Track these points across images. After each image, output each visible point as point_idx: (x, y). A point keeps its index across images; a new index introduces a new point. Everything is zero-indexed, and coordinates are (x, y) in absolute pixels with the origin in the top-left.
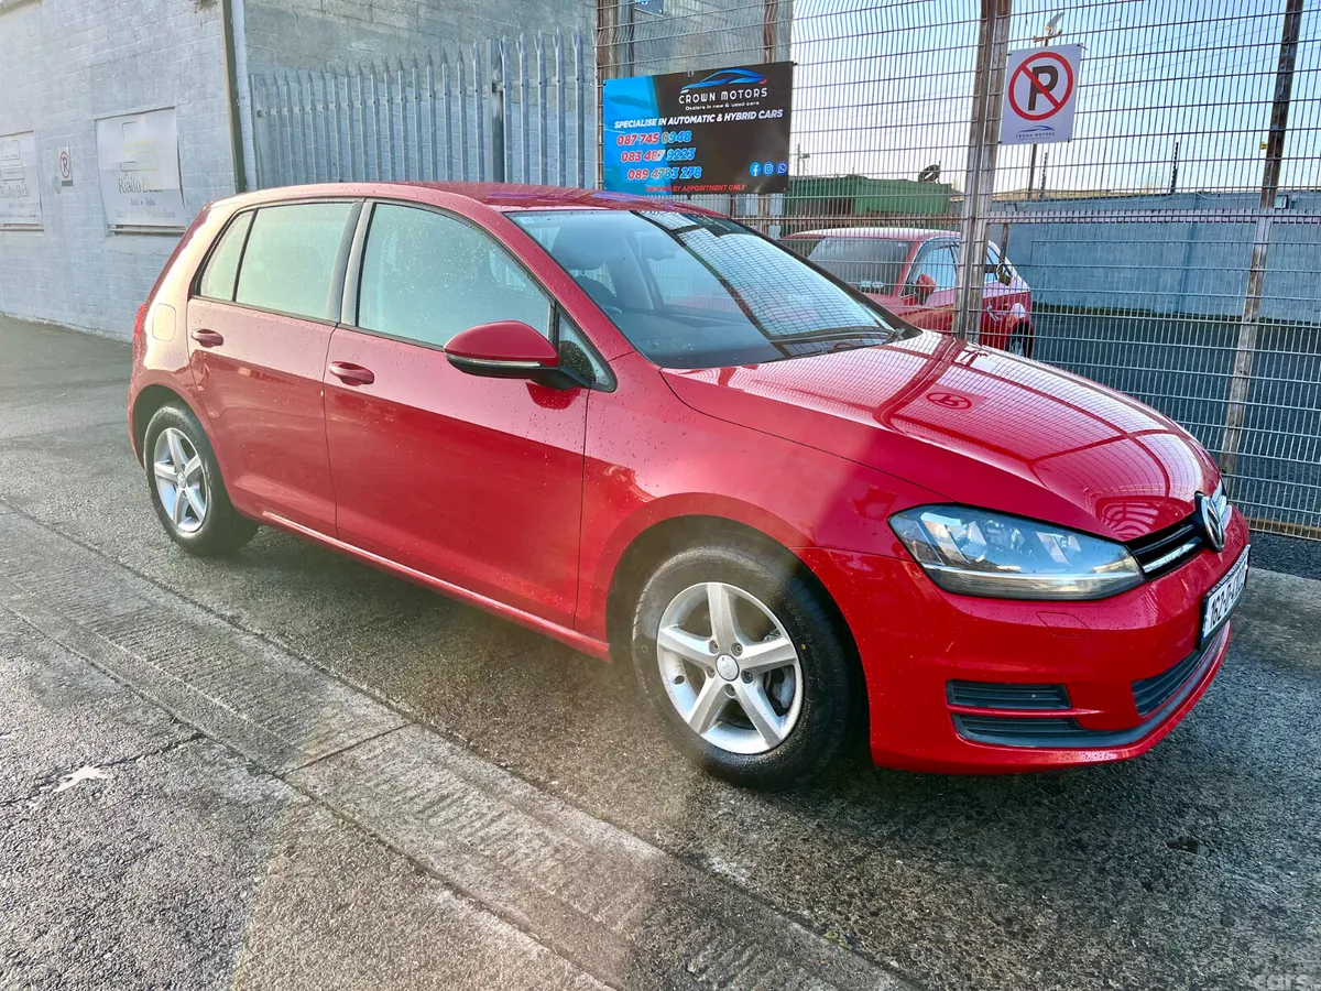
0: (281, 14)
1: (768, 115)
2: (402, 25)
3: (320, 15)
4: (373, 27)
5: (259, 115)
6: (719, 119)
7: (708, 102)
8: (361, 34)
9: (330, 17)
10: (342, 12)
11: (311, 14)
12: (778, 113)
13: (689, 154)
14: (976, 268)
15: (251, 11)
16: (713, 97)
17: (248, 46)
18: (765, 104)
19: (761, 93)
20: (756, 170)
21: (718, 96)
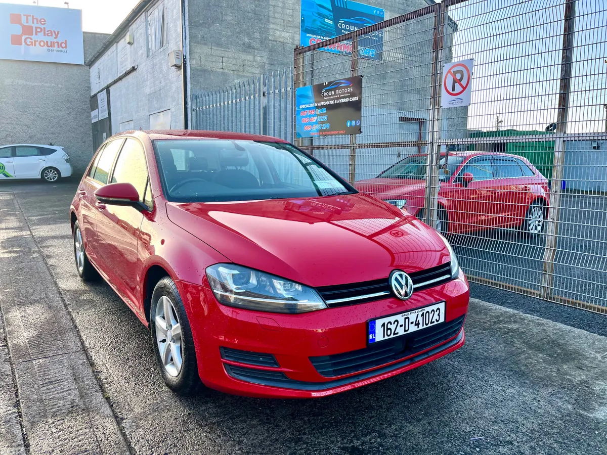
0: (205, 71)
1: (353, 100)
2: (257, 72)
3: (222, 70)
4: (244, 74)
5: (194, 111)
6: (336, 102)
7: (332, 95)
8: (239, 76)
9: (226, 71)
10: (231, 68)
11: (218, 70)
12: (356, 98)
13: (325, 118)
14: (434, 166)
15: (193, 70)
16: (333, 93)
17: (191, 84)
18: (352, 95)
19: (350, 90)
20: (349, 124)
21: (335, 93)
